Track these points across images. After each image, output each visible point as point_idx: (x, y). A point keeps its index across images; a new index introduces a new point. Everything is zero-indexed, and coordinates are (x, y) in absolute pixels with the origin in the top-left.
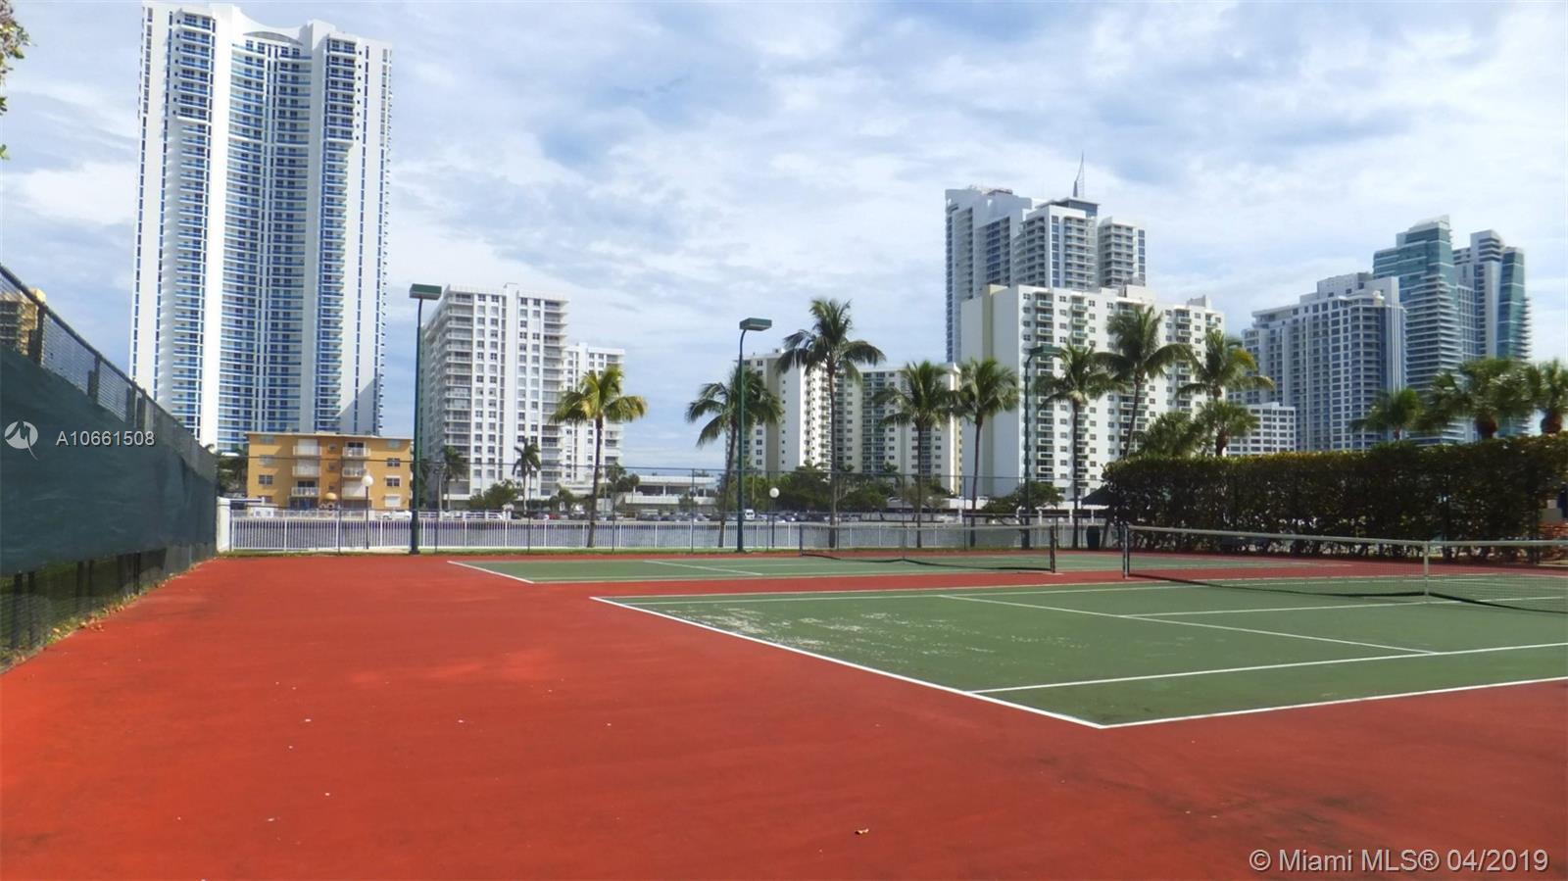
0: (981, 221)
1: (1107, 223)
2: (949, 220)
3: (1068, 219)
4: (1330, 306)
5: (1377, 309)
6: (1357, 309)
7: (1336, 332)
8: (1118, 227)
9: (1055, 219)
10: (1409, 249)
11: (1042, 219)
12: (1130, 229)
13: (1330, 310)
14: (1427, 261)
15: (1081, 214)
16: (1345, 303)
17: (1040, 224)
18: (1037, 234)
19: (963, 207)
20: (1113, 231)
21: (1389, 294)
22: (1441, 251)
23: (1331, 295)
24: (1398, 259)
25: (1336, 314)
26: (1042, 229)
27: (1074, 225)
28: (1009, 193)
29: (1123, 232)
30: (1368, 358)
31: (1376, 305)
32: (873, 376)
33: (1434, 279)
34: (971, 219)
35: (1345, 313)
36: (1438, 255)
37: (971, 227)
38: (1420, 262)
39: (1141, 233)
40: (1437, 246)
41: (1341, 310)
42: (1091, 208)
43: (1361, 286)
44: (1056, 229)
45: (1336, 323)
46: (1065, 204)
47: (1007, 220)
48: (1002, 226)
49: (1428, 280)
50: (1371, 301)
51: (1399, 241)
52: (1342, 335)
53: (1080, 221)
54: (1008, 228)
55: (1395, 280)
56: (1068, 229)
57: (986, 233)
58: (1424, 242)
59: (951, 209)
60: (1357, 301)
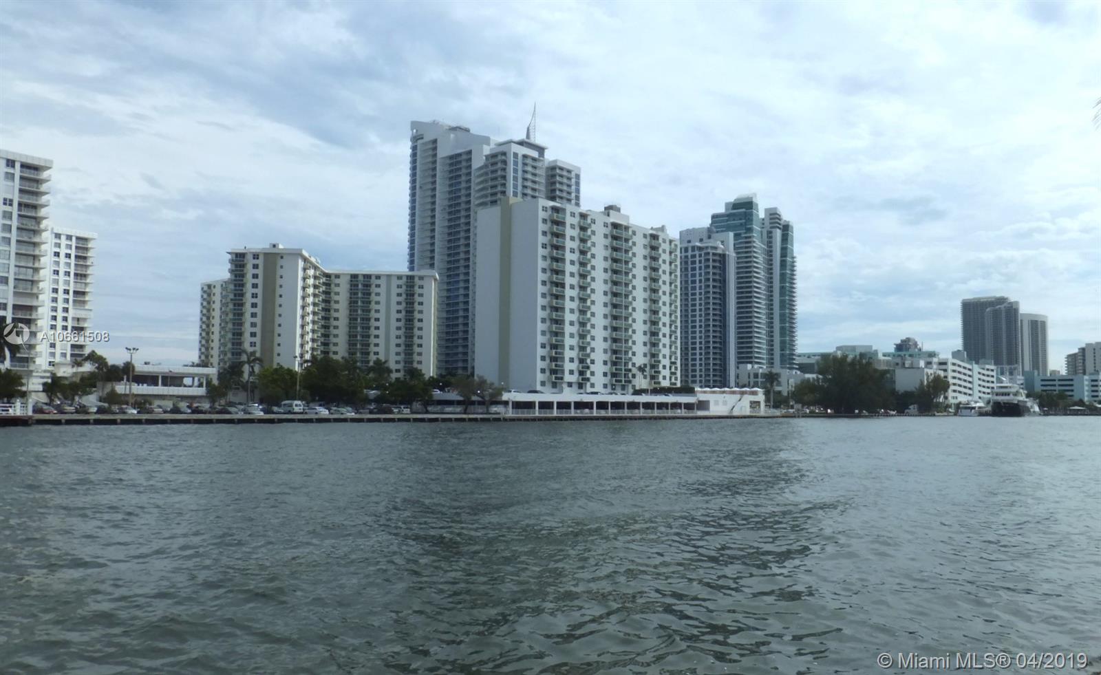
0: (443, 152)
1: (553, 164)
2: (414, 148)
3: (525, 156)
4: (690, 249)
5: (720, 255)
6: (708, 253)
7: (693, 269)
8: (561, 169)
9: (516, 155)
10: (733, 215)
11: (504, 154)
12: (569, 171)
13: (690, 253)
14: (746, 224)
15: (535, 154)
16: (700, 249)
17: (503, 157)
18: (500, 165)
19: (429, 137)
20: (558, 171)
21: (727, 243)
22: (754, 218)
23: (689, 242)
24: (727, 221)
25: (693, 256)
26: (505, 162)
27: (529, 161)
28: (467, 130)
29: (565, 173)
30: (715, 290)
31: (719, 251)
32: (361, 278)
33: (750, 237)
34: (435, 149)
35: (700, 256)
36: (752, 220)
37: (435, 155)
38: (741, 224)
39: (578, 176)
40: (751, 214)
41: (697, 253)
42: (541, 150)
43: (709, 237)
44: (516, 163)
45: (693, 263)
46: (521, 143)
47: (470, 152)
48: (464, 157)
49: (746, 238)
50: (716, 248)
51: (726, 209)
52: (697, 272)
53: (534, 159)
54: (470, 160)
55: (731, 234)
56: (525, 164)
57: (448, 161)
58: (744, 210)
59: (415, 139)
60: (707, 247)
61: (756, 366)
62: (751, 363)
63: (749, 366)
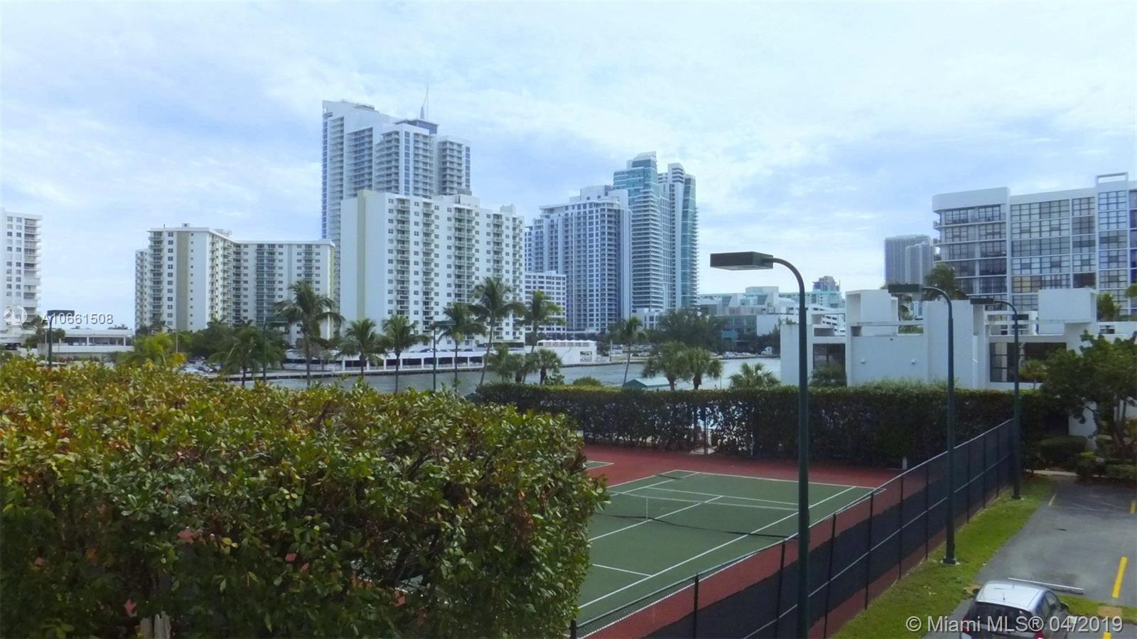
0: (350, 128)
1: (443, 140)
2: (325, 124)
3: (417, 135)
4: (588, 206)
5: (615, 211)
6: (604, 210)
7: (591, 224)
8: (452, 143)
9: (407, 134)
10: (634, 172)
11: (397, 133)
12: (460, 145)
13: (588, 209)
14: (644, 180)
15: (426, 132)
16: (597, 205)
17: (396, 136)
18: (394, 143)
19: (336, 116)
20: (448, 145)
21: (621, 200)
22: (652, 174)
23: (588, 198)
24: (628, 177)
25: (591, 212)
26: (397, 140)
27: (420, 139)
28: (371, 108)
29: (455, 147)
30: (610, 243)
31: (615, 207)
32: (266, 247)
33: (648, 192)
34: (342, 125)
35: (597, 211)
36: (650, 177)
37: (342, 131)
38: (640, 180)
39: (468, 149)
40: (649, 171)
41: (594, 209)
42: (433, 128)
43: (606, 194)
44: (407, 141)
45: (591, 218)
46: (413, 123)
47: (371, 130)
48: (367, 133)
49: (645, 193)
50: (612, 204)
51: (628, 166)
52: (594, 226)
53: (425, 137)
54: (371, 136)
55: (626, 191)
56: (416, 141)
57: (353, 137)
58: (642, 168)
59: (327, 116)
60: (604, 204)
61: (653, 310)
62: (648, 307)
63: (646, 310)
